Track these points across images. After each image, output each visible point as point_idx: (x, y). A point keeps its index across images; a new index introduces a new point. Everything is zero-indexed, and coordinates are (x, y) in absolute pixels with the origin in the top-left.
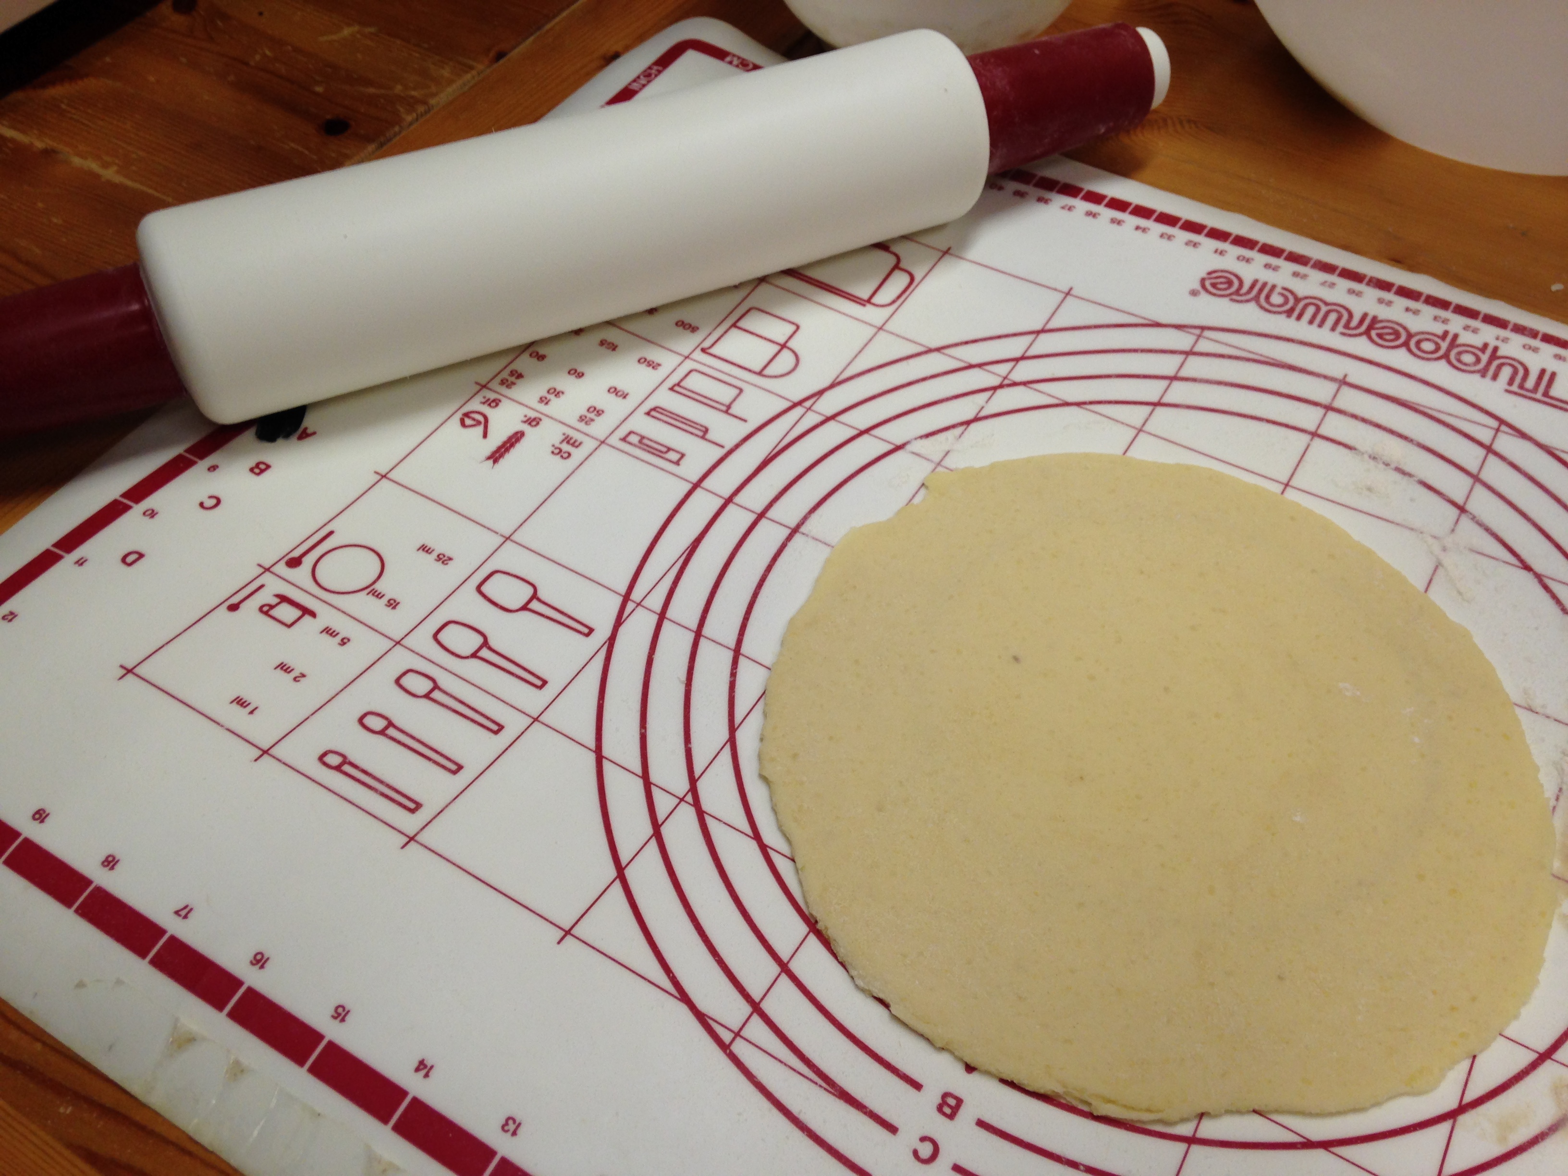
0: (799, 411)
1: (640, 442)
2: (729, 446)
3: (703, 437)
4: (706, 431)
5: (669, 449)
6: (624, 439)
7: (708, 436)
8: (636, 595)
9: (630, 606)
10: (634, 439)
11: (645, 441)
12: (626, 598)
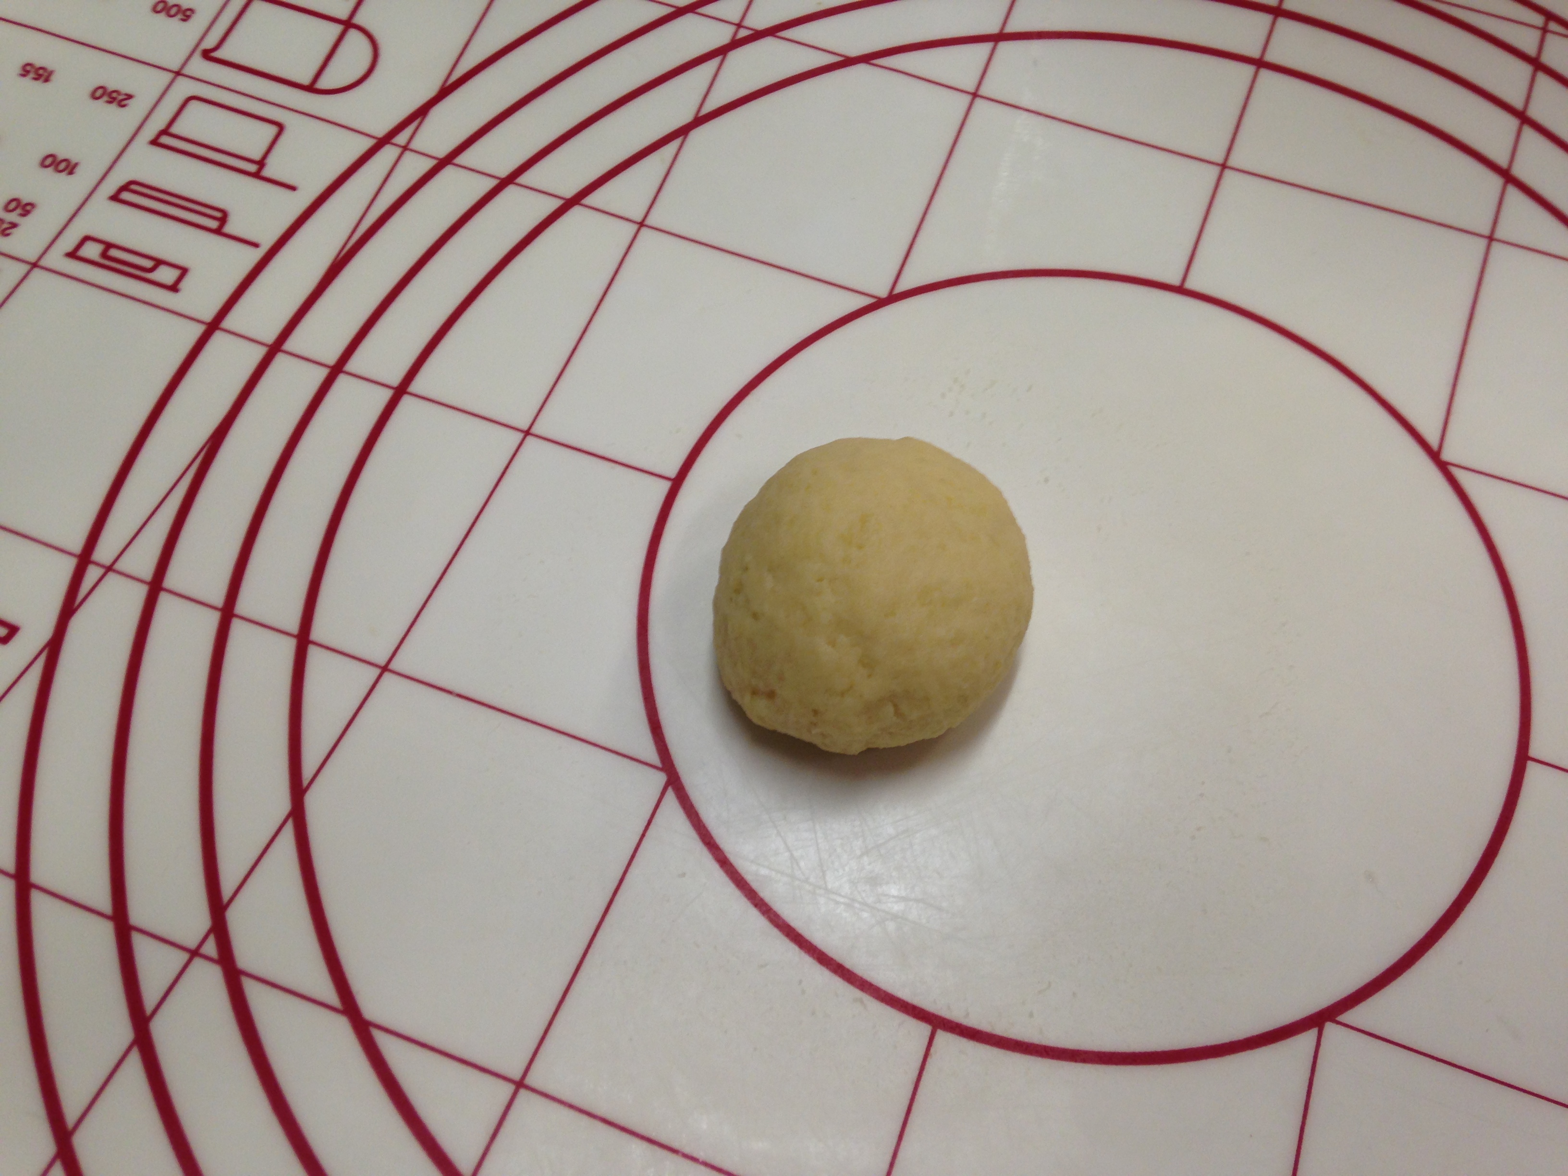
0: (388, 154)
1: (104, 255)
2: (267, 243)
3: (218, 232)
4: (223, 217)
5: (159, 262)
6: (73, 255)
7: (228, 229)
8: (104, 552)
9: (92, 574)
10: (92, 251)
11: (113, 253)
12: (85, 559)
